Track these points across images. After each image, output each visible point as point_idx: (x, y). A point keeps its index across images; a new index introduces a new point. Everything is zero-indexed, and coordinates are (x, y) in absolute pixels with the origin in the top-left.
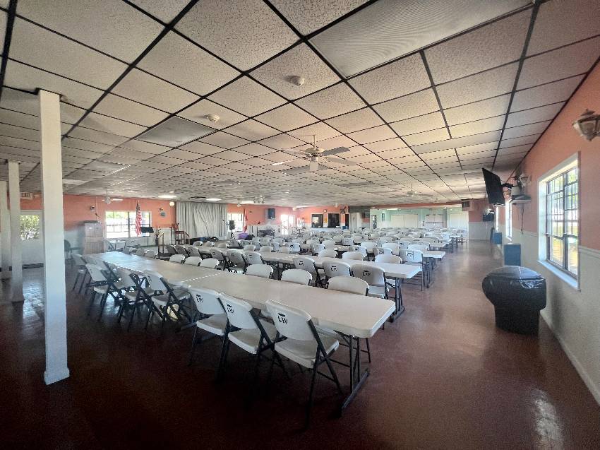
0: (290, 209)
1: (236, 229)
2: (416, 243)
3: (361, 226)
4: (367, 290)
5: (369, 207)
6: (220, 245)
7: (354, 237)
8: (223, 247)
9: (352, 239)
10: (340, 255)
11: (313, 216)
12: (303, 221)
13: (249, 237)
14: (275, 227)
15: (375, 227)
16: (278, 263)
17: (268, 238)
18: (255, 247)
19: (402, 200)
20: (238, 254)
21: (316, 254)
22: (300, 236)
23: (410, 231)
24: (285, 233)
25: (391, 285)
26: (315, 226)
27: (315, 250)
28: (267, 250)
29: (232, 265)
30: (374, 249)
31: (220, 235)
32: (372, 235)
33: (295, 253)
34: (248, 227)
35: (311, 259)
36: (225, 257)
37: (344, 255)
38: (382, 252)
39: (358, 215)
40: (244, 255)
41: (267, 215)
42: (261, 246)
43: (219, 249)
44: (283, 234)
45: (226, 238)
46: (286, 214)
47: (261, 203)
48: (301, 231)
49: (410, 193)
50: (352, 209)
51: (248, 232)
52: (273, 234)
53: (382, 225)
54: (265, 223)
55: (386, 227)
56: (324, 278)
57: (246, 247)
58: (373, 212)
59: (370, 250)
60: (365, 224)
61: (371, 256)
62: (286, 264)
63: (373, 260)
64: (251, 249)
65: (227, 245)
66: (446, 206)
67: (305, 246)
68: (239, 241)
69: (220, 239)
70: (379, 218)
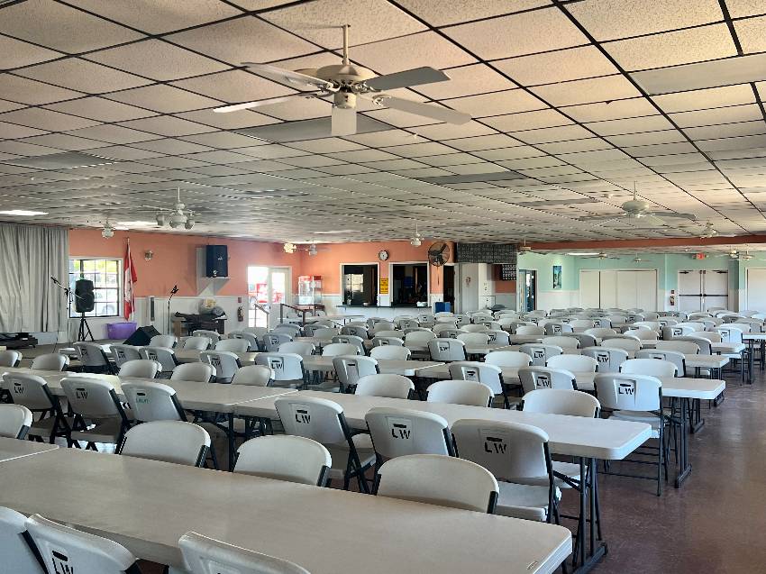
0: (278, 247)
1: (99, 309)
2: (645, 356)
3: (490, 304)
4: (493, 495)
5: (513, 247)
6: (40, 360)
7: (467, 337)
8: (53, 366)
9: (461, 340)
10: (420, 389)
11: (349, 270)
12: (314, 284)
13: (142, 336)
14: (224, 303)
15: (531, 304)
16: (231, 416)
17: (202, 341)
18: (157, 367)
19: (609, 228)
20: (99, 390)
21: (350, 389)
22: (305, 330)
23: (633, 319)
24: (258, 320)
25: (568, 480)
26: (352, 299)
27: (348, 375)
28: (195, 378)
29: (80, 424)
30: (524, 373)
31: (44, 327)
32: (520, 331)
33: (285, 384)
34: (139, 303)
35: (334, 403)
36: (55, 399)
37: (435, 390)
38: (545, 380)
39: (482, 268)
40: (119, 391)
41: (200, 266)
42: (178, 363)
43: (37, 375)
44: (251, 324)
45: (63, 337)
46: (265, 264)
47: (181, 229)
48: (309, 318)
49: (631, 209)
50: (464, 251)
51: (138, 320)
52: (220, 327)
53: (551, 300)
54: (195, 293)
55: (565, 306)
56: (372, 460)
57: (127, 367)
58: (525, 260)
59: (511, 376)
60: (503, 298)
61: (512, 393)
62: (256, 419)
63: (520, 408)
64: (142, 374)
65: (65, 360)
66: (733, 249)
67: (317, 363)
68: (106, 348)
69: (42, 339)
70: (544, 280)
